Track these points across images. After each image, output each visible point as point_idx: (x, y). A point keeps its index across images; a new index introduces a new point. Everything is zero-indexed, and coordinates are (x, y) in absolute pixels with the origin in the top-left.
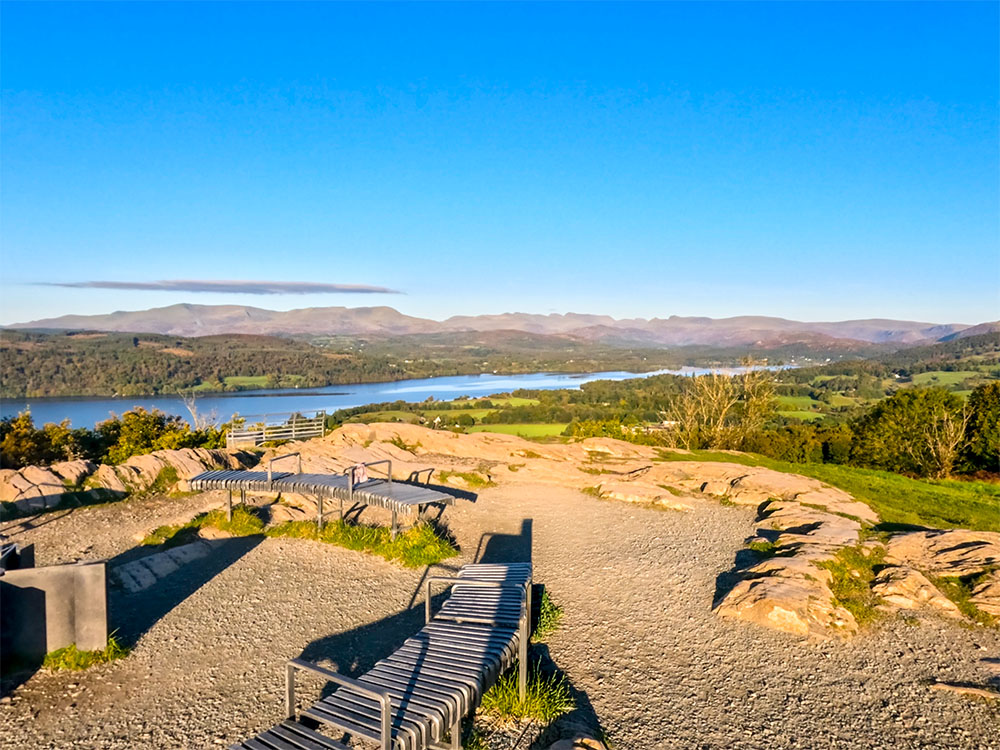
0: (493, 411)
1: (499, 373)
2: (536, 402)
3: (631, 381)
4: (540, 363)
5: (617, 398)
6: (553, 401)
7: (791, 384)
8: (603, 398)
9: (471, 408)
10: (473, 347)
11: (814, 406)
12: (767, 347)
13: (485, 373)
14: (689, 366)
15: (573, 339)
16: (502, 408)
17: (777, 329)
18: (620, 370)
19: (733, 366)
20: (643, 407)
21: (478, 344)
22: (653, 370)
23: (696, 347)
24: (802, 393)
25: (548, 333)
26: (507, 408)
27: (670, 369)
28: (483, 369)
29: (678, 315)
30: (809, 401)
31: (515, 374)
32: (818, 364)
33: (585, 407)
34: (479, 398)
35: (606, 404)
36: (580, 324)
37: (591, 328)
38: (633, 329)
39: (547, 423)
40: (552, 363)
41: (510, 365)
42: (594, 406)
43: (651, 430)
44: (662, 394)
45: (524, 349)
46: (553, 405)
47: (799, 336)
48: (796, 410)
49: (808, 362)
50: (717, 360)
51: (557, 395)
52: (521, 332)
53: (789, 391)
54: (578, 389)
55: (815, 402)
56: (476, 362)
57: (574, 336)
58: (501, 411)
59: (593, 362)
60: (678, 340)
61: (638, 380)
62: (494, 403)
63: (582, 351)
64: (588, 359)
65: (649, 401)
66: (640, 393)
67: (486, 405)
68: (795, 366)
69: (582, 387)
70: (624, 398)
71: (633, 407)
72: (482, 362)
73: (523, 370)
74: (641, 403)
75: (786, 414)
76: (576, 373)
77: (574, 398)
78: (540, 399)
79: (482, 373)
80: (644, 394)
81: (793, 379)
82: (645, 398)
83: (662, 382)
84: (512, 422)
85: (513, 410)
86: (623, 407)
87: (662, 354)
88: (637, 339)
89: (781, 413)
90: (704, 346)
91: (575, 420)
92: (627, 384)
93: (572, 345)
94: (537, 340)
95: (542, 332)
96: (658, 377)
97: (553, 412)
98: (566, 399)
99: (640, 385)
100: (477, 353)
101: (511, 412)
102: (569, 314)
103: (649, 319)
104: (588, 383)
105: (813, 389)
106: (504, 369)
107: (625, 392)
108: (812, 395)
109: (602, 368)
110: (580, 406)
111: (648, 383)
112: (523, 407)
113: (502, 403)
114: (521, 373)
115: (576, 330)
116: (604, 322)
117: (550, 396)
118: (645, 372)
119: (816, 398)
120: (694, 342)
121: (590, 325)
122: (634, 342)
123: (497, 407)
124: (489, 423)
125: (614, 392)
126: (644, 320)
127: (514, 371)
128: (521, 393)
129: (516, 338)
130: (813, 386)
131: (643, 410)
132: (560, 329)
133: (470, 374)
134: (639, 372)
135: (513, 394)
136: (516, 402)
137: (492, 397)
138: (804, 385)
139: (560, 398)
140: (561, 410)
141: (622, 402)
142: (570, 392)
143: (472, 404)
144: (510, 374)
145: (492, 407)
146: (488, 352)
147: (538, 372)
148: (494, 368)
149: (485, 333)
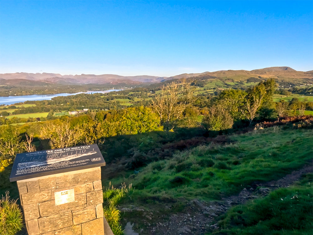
0: (17, 109)
1: (17, 95)
2: (34, 105)
3: (70, 96)
4: (34, 91)
5: (66, 102)
6: (42, 105)
7: (122, 95)
8: (61, 102)
9: (7, 109)
10: (4, 86)
11: (130, 102)
12: (114, 84)
13: (11, 95)
14: (89, 90)
15: (47, 82)
16: (20, 108)
17: (117, 78)
18: (65, 93)
19: (104, 90)
20: (76, 105)
21: (6, 84)
22: (77, 92)
23: (91, 84)
24: (126, 98)
25: (36, 80)
26: (23, 108)
27: (83, 92)
28: (10, 94)
29: (84, 74)
30: (128, 100)
31: (24, 95)
32: (129, 89)
33: (54, 106)
34: (9, 105)
35: (62, 105)
36: (49, 77)
37: (53, 78)
38: (69, 78)
39: (40, 112)
40: (39, 91)
41: (22, 92)
42: (58, 106)
43: (80, 112)
44: (82, 100)
45: (26, 86)
46: (42, 106)
47: (123, 81)
48: (125, 103)
49: (126, 88)
50: (98, 88)
51: (43, 102)
52: (25, 80)
53: (122, 97)
54: (51, 100)
55: (130, 100)
56: (6, 91)
57: (47, 81)
58: (20, 109)
59: (55, 90)
60: (85, 82)
61: (73, 96)
62: (17, 106)
63: (50, 86)
64: (53, 89)
65: (77, 103)
66: (74, 100)
67: (13, 107)
68: (123, 90)
69: (52, 99)
70: (69, 102)
71: (72, 105)
72: (9, 91)
73: (27, 94)
74: (75, 103)
75: (122, 104)
76: (49, 94)
77: (49, 103)
78: (36, 104)
79: (10, 95)
80: (75, 100)
81: (123, 93)
82: (76, 102)
83: (81, 96)
84: (26, 113)
85: (26, 108)
86: (69, 105)
87: (80, 87)
88: (71, 82)
89: (121, 104)
90: (94, 84)
91: (51, 111)
92: (69, 97)
93: (47, 84)
94: (33, 83)
95: (34, 80)
96: (80, 94)
97: (42, 108)
98: (46, 103)
99: (73, 97)
100: (6, 88)
101: (25, 109)
102: (44, 73)
103: (74, 75)
104: (54, 98)
105: (129, 97)
106: (19, 94)
107: (69, 100)
108: (129, 98)
109: (59, 92)
110: (52, 105)
111: (76, 96)
112: (29, 107)
113: (20, 106)
114: (26, 95)
115: (47, 79)
116: (57, 76)
117: (40, 103)
118: (75, 93)
119: (130, 99)
120: (91, 82)
121: (53, 77)
122: (70, 83)
123: (18, 108)
124: (16, 114)
125: (65, 100)
126: (72, 76)
127: (23, 94)
128: (28, 102)
129: (23, 82)
130: (129, 96)
131: (76, 106)
132: (42, 78)
133: (4, 96)
134: (72, 93)
135: (24, 103)
136: (26, 106)
137: (16, 104)
138: (126, 95)
139: (44, 103)
140: (45, 108)
141: (68, 103)
142: (48, 101)
143: (7, 107)
144: (22, 95)
145: (16, 108)
146: (11, 87)
147: (33, 94)
148: (15, 93)
149: (9, 80)
